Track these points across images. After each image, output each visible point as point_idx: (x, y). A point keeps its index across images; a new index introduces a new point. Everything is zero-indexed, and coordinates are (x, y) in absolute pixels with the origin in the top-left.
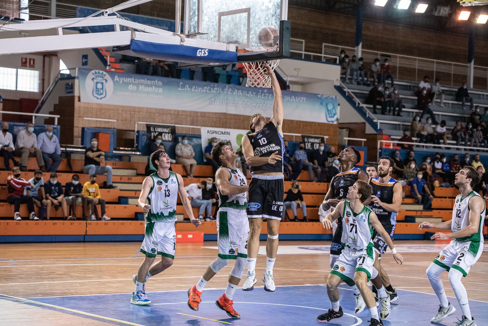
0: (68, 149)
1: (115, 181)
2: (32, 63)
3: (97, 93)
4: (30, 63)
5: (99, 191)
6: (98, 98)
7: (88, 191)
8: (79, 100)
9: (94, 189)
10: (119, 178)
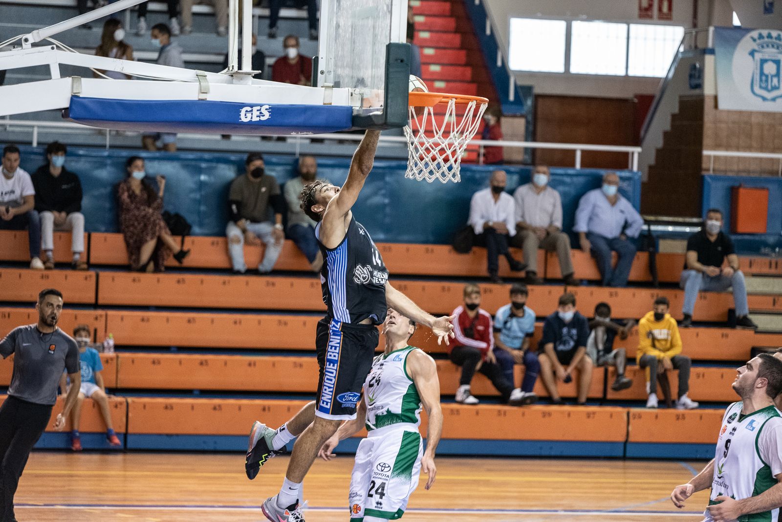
0: (653, 228)
1: (757, 307)
2: (665, 9)
3: (764, 85)
4: (660, 9)
5: (678, 335)
6: (764, 99)
7: (650, 334)
8: (716, 106)
9: (665, 331)
10: (770, 299)
